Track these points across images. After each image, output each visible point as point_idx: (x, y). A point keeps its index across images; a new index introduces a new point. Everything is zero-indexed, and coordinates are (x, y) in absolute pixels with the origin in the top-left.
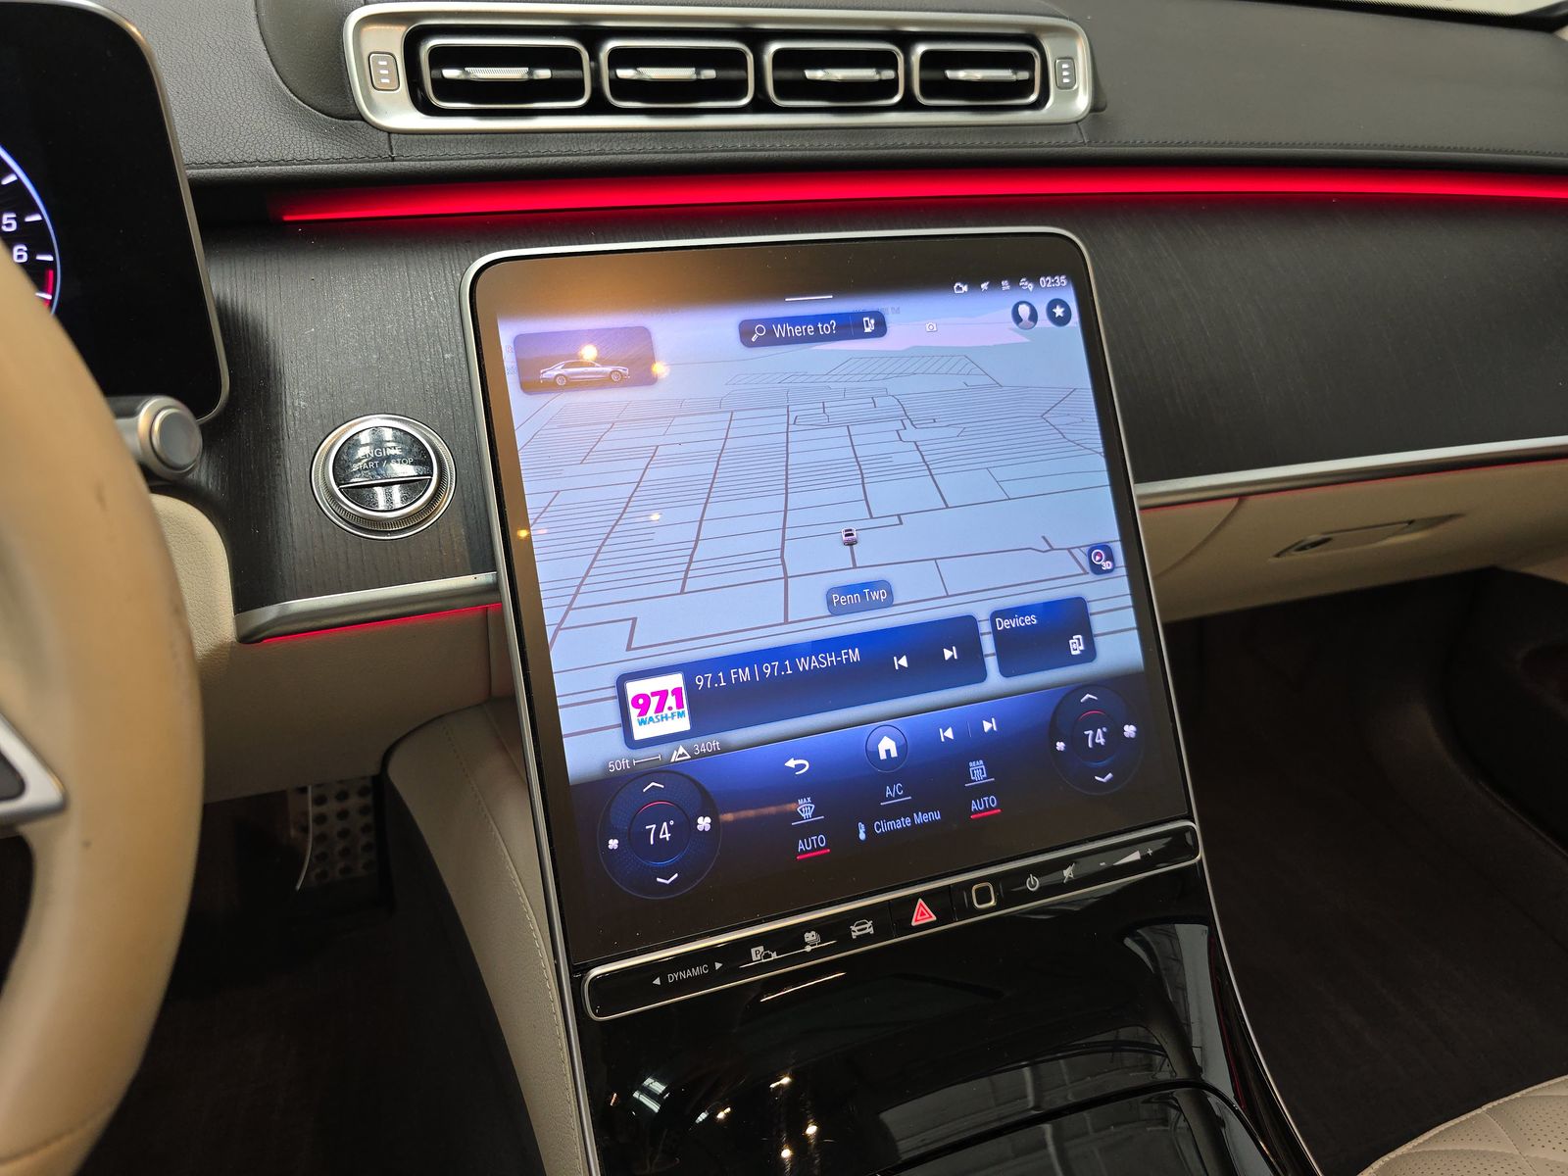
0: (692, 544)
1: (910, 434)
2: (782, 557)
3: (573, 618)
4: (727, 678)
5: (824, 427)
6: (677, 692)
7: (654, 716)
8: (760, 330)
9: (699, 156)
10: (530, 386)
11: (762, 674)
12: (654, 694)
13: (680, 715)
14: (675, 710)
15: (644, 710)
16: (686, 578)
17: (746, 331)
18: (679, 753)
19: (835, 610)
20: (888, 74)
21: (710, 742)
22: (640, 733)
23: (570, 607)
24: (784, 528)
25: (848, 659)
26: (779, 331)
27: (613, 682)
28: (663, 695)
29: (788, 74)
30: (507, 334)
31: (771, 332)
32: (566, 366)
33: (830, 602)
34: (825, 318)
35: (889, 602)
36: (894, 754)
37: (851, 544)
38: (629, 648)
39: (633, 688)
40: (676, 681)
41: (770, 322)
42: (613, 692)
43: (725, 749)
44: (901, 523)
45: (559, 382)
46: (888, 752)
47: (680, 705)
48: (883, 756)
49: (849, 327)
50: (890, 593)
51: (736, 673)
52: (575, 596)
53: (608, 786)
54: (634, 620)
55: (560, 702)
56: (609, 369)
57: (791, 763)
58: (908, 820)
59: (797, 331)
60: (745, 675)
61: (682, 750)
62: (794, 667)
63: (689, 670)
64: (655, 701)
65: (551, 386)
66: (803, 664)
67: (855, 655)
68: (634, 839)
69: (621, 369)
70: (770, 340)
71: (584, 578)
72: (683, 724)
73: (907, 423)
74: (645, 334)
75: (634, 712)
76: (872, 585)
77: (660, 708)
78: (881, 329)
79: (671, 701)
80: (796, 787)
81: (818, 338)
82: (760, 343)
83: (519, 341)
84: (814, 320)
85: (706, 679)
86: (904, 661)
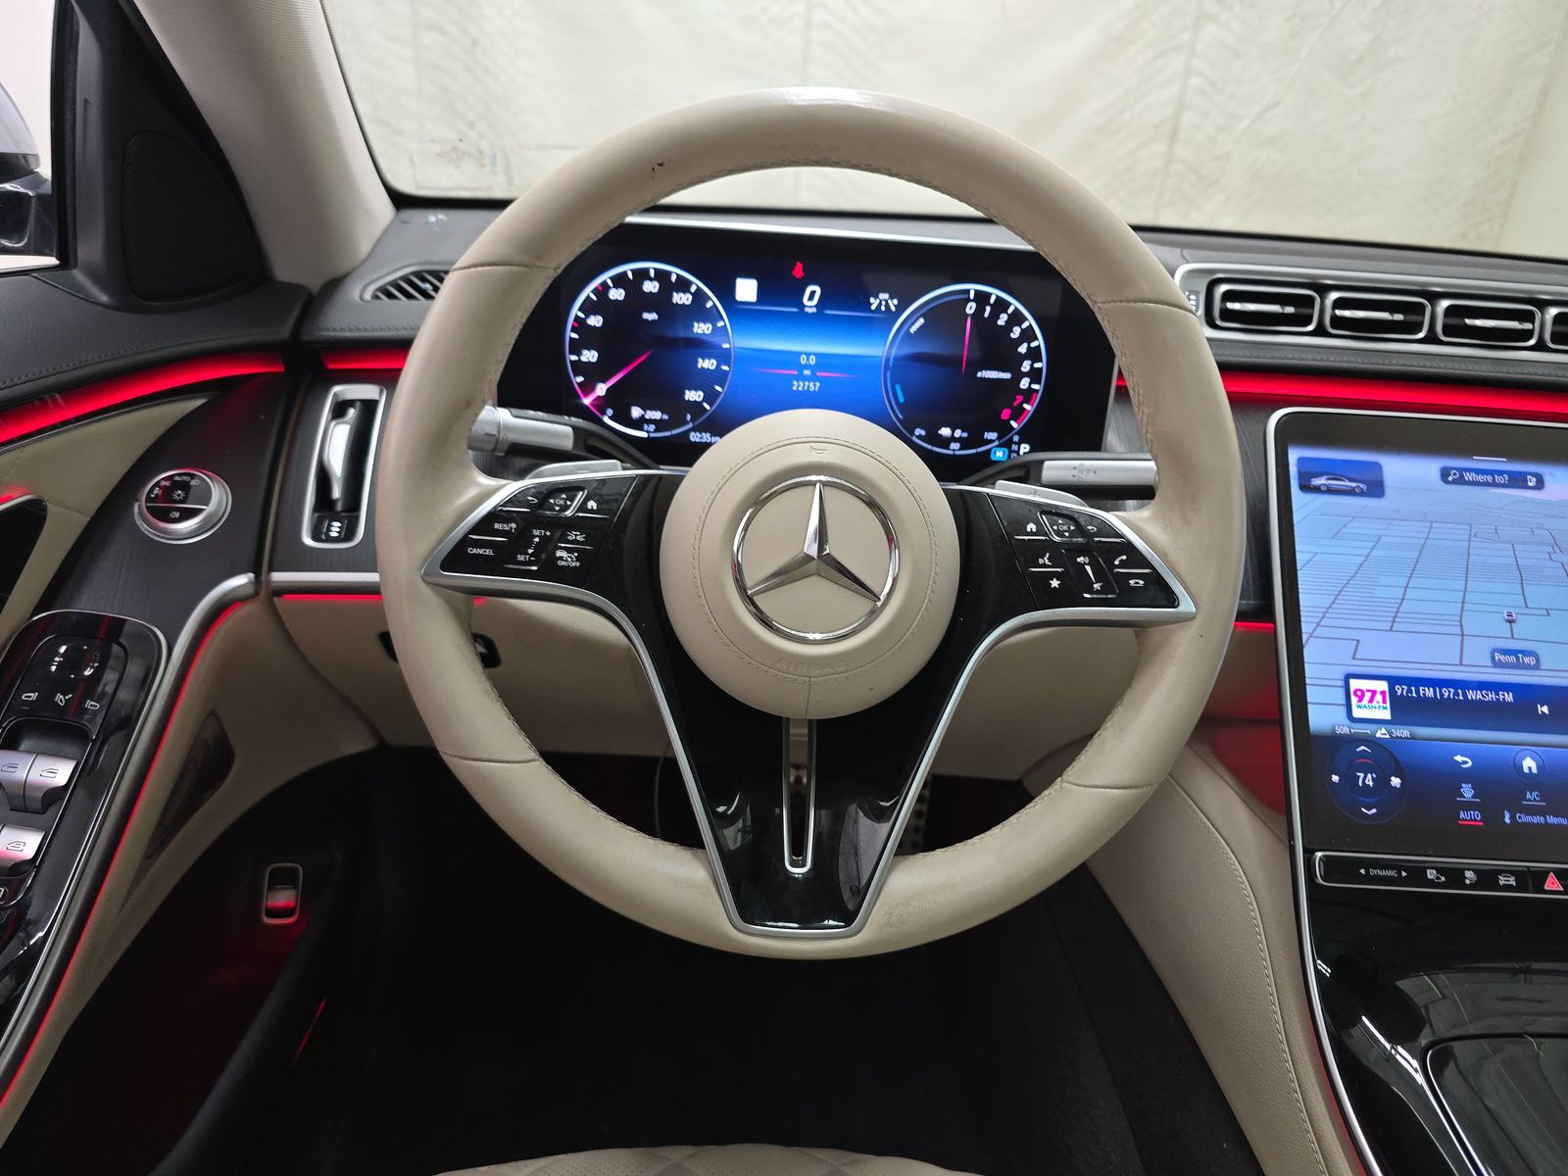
0: (1399, 601)
1: (1558, 556)
2: (1460, 621)
3: (1320, 632)
4: (1418, 692)
5: (1495, 542)
6: (1383, 693)
7: (1367, 705)
8: (1455, 474)
9: (1387, 368)
10: (1306, 488)
11: (1442, 695)
12: (1368, 691)
13: (1385, 708)
14: (1381, 704)
15: (1361, 699)
16: (1394, 621)
17: (1445, 474)
18: (1381, 733)
19: (1497, 664)
20: (1528, 326)
21: (1403, 732)
22: (1357, 713)
23: (1318, 625)
24: (1463, 602)
25: (1504, 699)
26: (1468, 476)
27: (1342, 678)
28: (1374, 693)
29: (1453, 321)
30: (1294, 455)
31: (1462, 476)
32: (1328, 479)
33: (1493, 658)
34: (1500, 473)
35: (1537, 667)
36: (1534, 771)
37: (1511, 622)
38: (1354, 658)
39: (1355, 684)
40: (1383, 686)
41: (1461, 470)
42: (1342, 683)
43: (1413, 737)
44: (1549, 615)
45: (1323, 488)
46: (1530, 768)
47: (1384, 702)
48: (1526, 770)
49: (1517, 481)
50: (1538, 660)
51: (1424, 690)
52: (1322, 618)
53: (1334, 742)
54: (1358, 641)
55: (1308, 681)
56: (1354, 485)
57: (1459, 758)
58: (1542, 819)
59: (1480, 478)
60: (1430, 693)
61: (1383, 731)
62: (1465, 695)
63: (1393, 681)
64: (1368, 695)
65: (1317, 490)
66: (1471, 695)
67: (1509, 697)
68: (1349, 779)
69: (1361, 485)
70: (1461, 481)
71: (1328, 609)
72: (1386, 715)
73: (1556, 548)
74: (1378, 467)
75: (1354, 700)
76: (1526, 653)
77: (1371, 701)
78: (1540, 484)
79: (1379, 697)
80: (1461, 775)
81: (1495, 485)
82: (1454, 482)
83: (1301, 461)
84: (1492, 473)
85: (1403, 689)
86: (1545, 709)
